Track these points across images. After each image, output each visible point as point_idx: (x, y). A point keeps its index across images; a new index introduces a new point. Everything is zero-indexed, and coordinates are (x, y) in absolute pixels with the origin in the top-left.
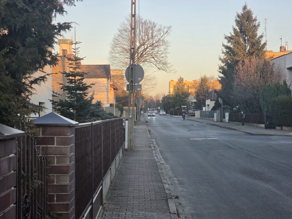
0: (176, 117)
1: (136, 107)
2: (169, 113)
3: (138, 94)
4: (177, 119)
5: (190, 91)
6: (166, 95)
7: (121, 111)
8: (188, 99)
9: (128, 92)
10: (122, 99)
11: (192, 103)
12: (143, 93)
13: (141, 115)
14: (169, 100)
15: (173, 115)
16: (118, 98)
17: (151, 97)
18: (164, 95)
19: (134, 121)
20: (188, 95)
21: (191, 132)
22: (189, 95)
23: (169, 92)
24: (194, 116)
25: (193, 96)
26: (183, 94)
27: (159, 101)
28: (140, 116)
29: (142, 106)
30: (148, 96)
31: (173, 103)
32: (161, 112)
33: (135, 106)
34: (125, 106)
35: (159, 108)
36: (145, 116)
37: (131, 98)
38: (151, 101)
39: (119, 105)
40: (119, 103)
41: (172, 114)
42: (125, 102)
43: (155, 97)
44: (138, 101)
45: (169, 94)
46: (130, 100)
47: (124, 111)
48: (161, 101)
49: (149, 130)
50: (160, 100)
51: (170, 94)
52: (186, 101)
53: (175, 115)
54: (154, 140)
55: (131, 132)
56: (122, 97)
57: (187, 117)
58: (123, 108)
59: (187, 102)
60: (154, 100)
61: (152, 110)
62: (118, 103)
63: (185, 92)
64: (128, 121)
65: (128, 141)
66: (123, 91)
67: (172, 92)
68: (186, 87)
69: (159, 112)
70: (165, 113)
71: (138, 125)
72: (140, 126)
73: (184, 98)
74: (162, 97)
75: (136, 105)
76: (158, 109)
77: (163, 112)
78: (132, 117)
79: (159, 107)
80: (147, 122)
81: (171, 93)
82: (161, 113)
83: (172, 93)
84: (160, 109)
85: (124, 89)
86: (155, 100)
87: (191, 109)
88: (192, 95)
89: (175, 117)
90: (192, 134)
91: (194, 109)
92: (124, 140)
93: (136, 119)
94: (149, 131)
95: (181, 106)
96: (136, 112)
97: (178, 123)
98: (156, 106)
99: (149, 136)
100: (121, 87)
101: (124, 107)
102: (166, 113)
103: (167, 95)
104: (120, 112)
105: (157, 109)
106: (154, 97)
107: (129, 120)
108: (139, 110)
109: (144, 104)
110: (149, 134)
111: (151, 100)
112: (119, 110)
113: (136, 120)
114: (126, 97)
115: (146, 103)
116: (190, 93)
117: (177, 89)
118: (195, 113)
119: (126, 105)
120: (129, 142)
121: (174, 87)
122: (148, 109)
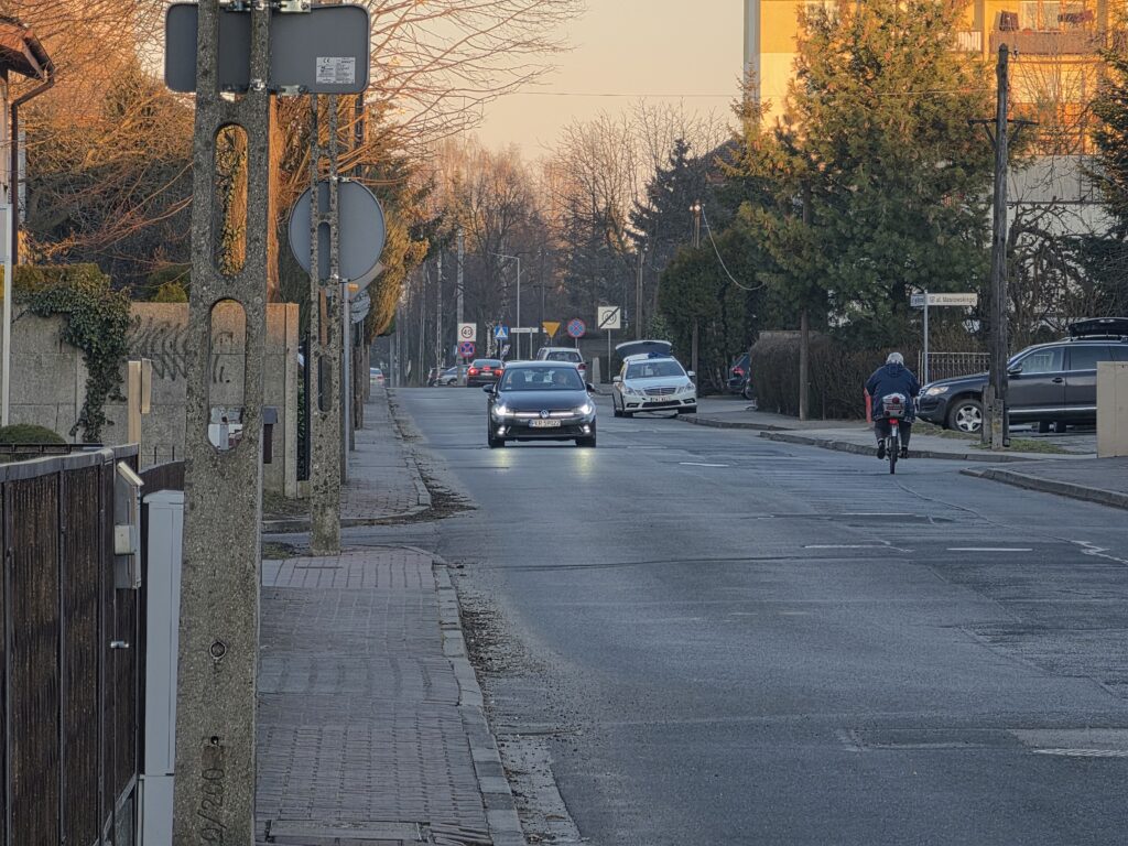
0: (837, 446)
1: (293, 308)
2: (736, 393)
3: (324, 135)
4: (847, 472)
5: (1023, 94)
6: (697, 150)
7: (91, 359)
8: (997, 201)
9: (187, 101)
10: (113, 201)
11: (1053, 250)
12: (390, 118)
13: (367, 411)
14: (745, 209)
15: (790, 410)
16: (61, 187)
17: (505, 171)
18: (681, 148)
19: (274, 499)
20: (995, 144)
21: (1034, 647)
22: (1017, 142)
23: (750, 111)
24: (1087, 423)
25: (1066, 164)
26: (933, 129)
27: (607, 221)
28: (356, 425)
29: (375, 288)
30: (461, 157)
31: (795, 247)
32: (636, 372)
33: (280, 296)
34: (150, 296)
35: (609, 317)
36: (413, 428)
37: (224, 184)
38: (498, 222)
39: (66, 276)
40: (74, 255)
41: (776, 397)
42: (148, 244)
43: (550, 169)
44: (325, 227)
45: (738, 125)
46: (221, 210)
47: (135, 365)
48: (639, 222)
49: (464, 615)
50: (626, 207)
51: (752, 129)
52: (964, 223)
53: (816, 413)
54: (531, 755)
55: (220, 647)
56: (114, 167)
57: (987, 443)
58: (125, 324)
59: (981, 239)
60: (536, 220)
61: (512, 338)
62: (52, 249)
63: (964, 102)
64: (179, 496)
65: (180, 772)
66: (127, 94)
67: (778, 111)
68: (969, 41)
69: (612, 367)
70: (682, 385)
71: (328, 542)
72: (344, 561)
73: (942, 185)
74: (645, 175)
75: (293, 284)
76: (594, 336)
77: (659, 371)
78: (234, 443)
79: (603, 312)
80: (442, 504)
81: (767, 123)
82: (633, 389)
83: (788, 120)
84: (617, 335)
85: (133, 66)
86: (548, 214)
87: (1045, 335)
88: (1059, 146)
89: (824, 444)
90: (1051, 668)
91: (1075, 331)
92: (133, 759)
93: (303, 473)
94: (471, 623)
95: (899, 293)
96: (304, 373)
97: (857, 520)
98: (574, 300)
99: (472, 699)
100: (102, 28)
101: (138, 309)
102: (705, 388)
103: (722, 151)
104: (82, 374)
105: (577, 328)
106: (536, 176)
107: (200, 477)
108: (340, 351)
109: (408, 259)
110: (465, 668)
111: (508, 211)
112: (73, 338)
113: (292, 487)
114: (157, 173)
115: (431, 253)
116: (1023, 123)
117: (857, 68)
118: (1089, 395)
119: (170, 276)
120: (196, 774)
121: (810, 34)
122: (467, 332)
